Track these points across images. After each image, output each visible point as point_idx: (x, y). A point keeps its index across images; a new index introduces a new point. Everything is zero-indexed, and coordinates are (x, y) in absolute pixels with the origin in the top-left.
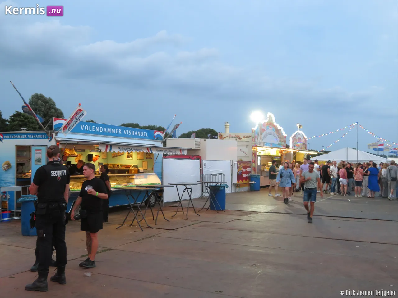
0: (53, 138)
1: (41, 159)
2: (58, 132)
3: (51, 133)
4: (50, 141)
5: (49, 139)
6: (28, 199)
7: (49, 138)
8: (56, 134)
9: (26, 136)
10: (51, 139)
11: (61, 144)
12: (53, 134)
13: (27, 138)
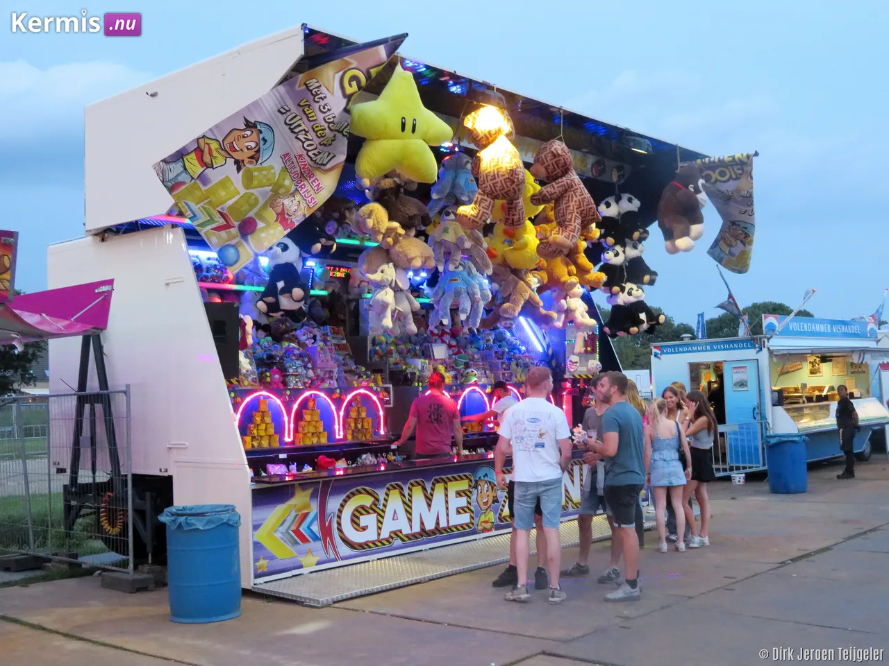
0: (764, 347)
1: (746, 382)
2: (772, 336)
3: (760, 339)
4: (758, 352)
5: (758, 349)
6: (786, 439)
7: (755, 348)
8: (768, 339)
9: (708, 347)
10: (761, 349)
11: (775, 355)
12: (764, 341)
13: (712, 350)
